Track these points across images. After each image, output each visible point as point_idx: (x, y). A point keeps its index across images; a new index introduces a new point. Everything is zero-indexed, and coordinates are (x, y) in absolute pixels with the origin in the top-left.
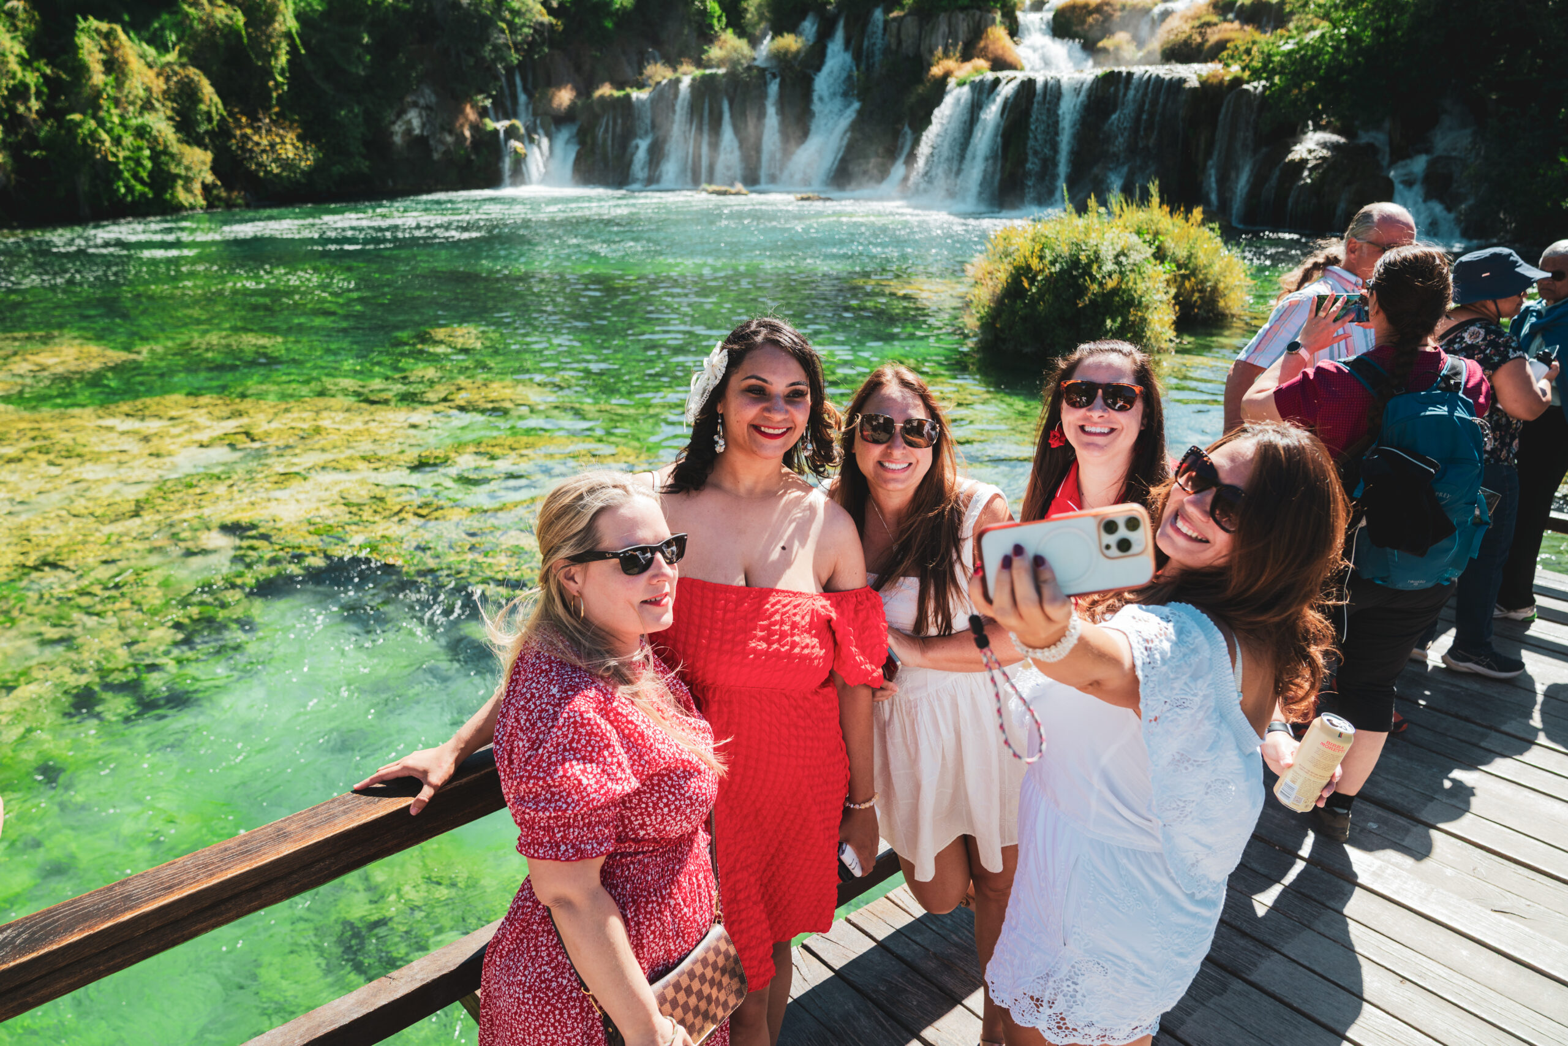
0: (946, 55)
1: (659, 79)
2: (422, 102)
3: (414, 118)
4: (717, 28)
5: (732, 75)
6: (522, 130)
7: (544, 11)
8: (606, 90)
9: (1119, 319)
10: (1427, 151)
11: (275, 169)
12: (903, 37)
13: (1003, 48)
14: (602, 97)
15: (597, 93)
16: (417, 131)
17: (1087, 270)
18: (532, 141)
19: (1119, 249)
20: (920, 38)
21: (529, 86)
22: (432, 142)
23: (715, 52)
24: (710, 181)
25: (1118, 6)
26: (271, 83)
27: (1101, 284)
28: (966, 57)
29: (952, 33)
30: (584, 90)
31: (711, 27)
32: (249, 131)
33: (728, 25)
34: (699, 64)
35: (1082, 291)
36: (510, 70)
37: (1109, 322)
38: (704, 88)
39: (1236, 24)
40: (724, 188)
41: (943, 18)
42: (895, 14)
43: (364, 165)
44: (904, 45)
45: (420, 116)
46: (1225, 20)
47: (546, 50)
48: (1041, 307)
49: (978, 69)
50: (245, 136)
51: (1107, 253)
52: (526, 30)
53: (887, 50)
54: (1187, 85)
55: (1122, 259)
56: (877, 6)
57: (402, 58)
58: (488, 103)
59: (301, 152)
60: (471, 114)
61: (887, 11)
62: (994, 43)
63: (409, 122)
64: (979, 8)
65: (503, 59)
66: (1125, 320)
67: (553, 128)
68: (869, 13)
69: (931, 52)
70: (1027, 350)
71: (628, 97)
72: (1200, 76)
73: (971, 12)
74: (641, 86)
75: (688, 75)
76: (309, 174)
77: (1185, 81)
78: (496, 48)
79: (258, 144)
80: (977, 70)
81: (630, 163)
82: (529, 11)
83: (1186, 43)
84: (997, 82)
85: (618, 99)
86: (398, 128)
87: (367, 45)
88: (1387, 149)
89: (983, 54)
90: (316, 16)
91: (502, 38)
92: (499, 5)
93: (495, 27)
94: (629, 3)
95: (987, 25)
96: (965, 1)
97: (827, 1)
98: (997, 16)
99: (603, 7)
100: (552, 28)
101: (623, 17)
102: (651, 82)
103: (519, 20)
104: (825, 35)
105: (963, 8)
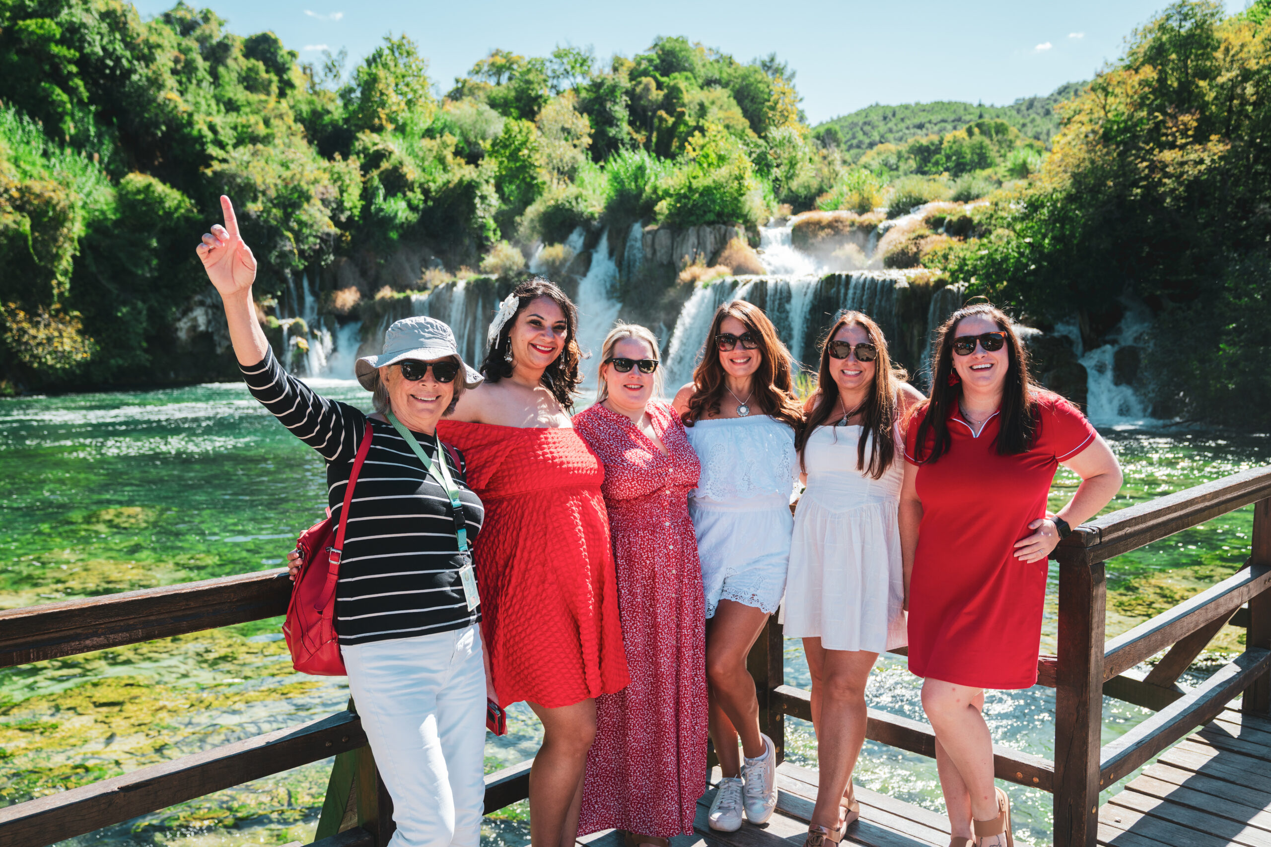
0: (694, 263)
1: (437, 283)
2: (208, 301)
3: (200, 316)
4: (493, 240)
5: (504, 280)
6: (306, 328)
7: (331, 223)
8: (386, 293)
10: (1113, 343)
11: (50, 361)
12: (657, 247)
13: (745, 257)
14: (383, 299)
15: (379, 296)
16: (202, 328)
18: (314, 337)
20: (672, 247)
21: (317, 288)
22: (216, 338)
23: (490, 260)
25: (848, 223)
26: (54, 282)
28: (711, 264)
29: (700, 244)
30: (368, 291)
31: (487, 239)
32: (25, 325)
33: (503, 237)
34: (477, 269)
36: (297, 275)
39: (945, 237)
41: (692, 231)
42: (648, 228)
43: (145, 358)
44: (658, 254)
45: (207, 314)
46: (937, 234)
47: (332, 257)
49: (722, 273)
50: (22, 331)
52: (311, 239)
53: (645, 259)
54: (897, 286)
56: (636, 221)
58: (274, 303)
59: (79, 345)
61: (645, 225)
62: (737, 252)
63: (195, 319)
64: (725, 223)
65: (289, 264)
67: (337, 326)
68: (628, 228)
69: (681, 259)
71: (408, 298)
72: (908, 278)
73: (717, 226)
74: (422, 288)
75: (465, 277)
76: (84, 365)
77: (896, 282)
78: (283, 255)
79: (35, 337)
80: (720, 275)
82: (316, 222)
83: (903, 252)
84: (735, 284)
85: (399, 300)
86: (183, 325)
87: (155, 249)
88: (1080, 340)
89: (727, 261)
90: (109, 224)
91: (289, 245)
92: (287, 217)
93: (282, 236)
94: (413, 217)
95: (731, 237)
96: (711, 217)
97: (592, 216)
98: (740, 230)
99: (387, 221)
100: (338, 239)
101: (407, 230)
102: (429, 285)
103: (306, 231)
104: (591, 244)
105: (710, 223)
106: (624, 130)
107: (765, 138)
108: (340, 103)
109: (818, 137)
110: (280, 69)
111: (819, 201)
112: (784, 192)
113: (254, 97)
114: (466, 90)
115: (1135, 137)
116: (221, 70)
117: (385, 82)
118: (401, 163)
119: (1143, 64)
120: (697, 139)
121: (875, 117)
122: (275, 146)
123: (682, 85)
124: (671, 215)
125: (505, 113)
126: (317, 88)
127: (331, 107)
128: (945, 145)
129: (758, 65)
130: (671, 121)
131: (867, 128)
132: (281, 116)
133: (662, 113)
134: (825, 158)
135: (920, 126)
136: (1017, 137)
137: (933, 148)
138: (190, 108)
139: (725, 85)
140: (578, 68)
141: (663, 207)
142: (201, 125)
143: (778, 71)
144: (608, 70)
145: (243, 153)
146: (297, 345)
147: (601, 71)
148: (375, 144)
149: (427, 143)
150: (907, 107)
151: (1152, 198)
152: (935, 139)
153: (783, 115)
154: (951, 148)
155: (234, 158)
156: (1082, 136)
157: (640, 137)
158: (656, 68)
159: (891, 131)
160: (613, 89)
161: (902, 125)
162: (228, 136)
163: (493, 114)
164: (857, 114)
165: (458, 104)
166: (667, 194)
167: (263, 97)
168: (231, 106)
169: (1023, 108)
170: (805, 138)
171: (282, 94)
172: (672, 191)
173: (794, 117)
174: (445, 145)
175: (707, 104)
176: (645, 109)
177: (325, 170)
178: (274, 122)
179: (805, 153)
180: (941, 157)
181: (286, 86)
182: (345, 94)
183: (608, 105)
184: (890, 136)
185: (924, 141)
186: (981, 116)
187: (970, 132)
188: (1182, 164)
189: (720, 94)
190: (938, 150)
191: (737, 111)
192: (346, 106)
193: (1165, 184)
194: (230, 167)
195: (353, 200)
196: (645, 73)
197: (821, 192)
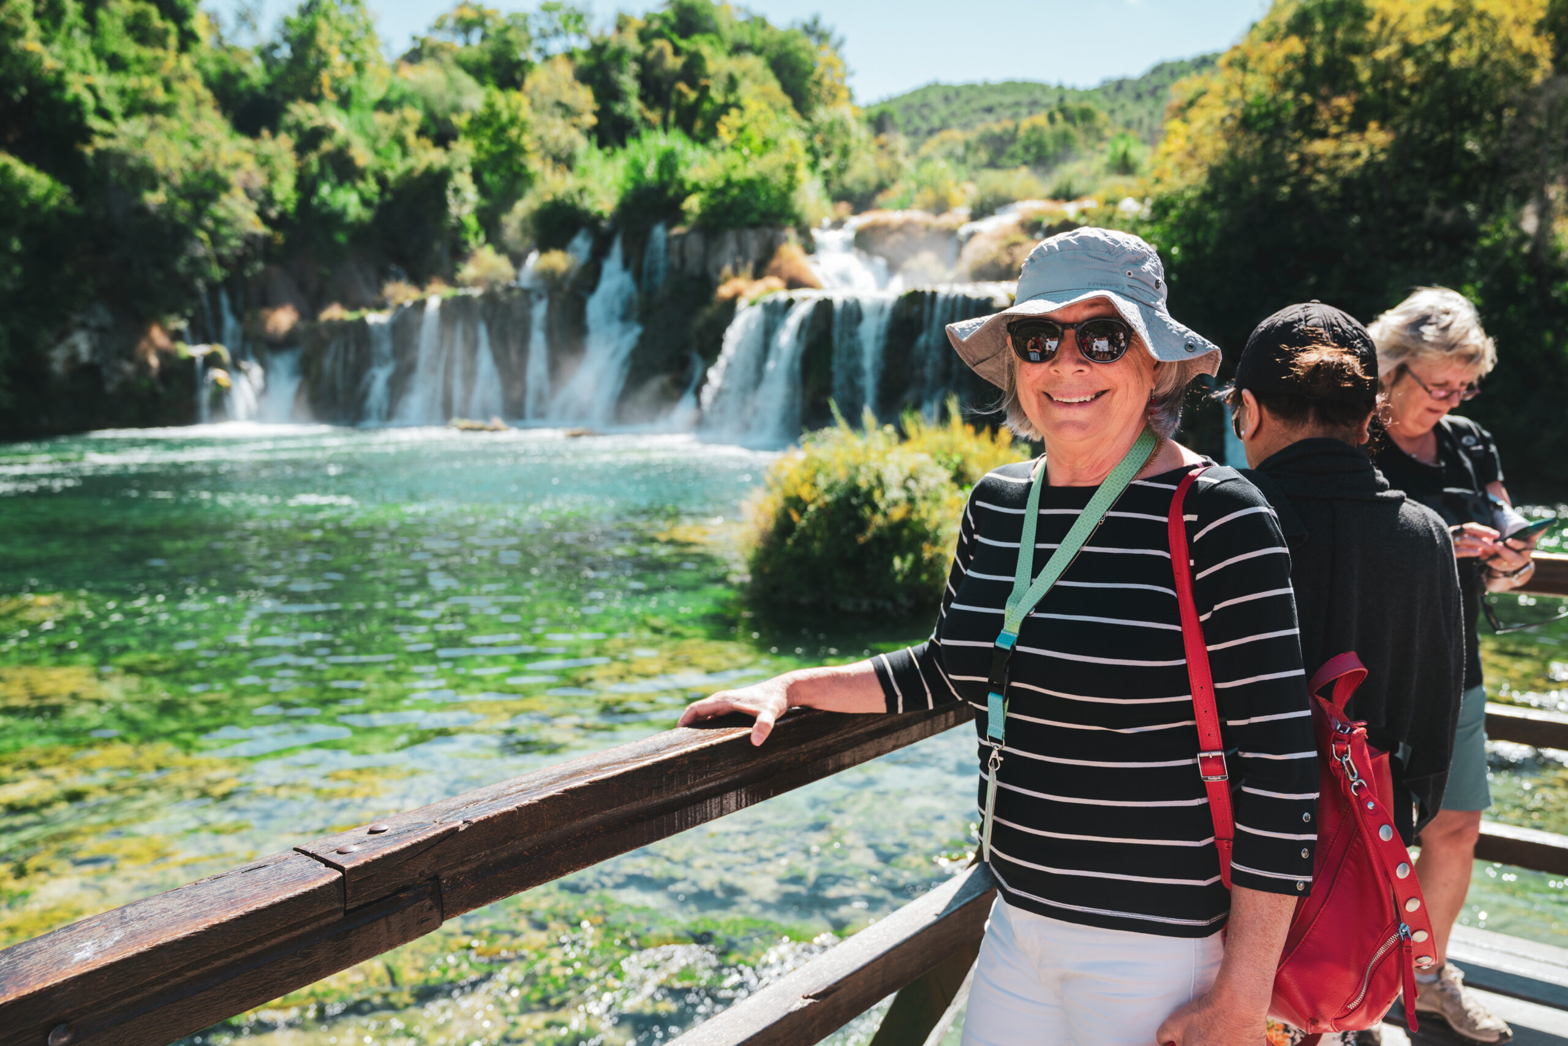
0: (736, 273)
1: (401, 300)
2: (93, 322)
3: (82, 344)
4: (474, 245)
5: (490, 297)
6: (226, 357)
7: (258, 220)
8: (334, 313)
9: (910, 557)
12: (687, 256)
13: (798, 266)
14: (330, 322)
15: (324, 317)
16: (85, 358)
17: (868, 499)
19: (906, 472)
20: (705, 257)
21: (239, 307)
22: (105, 371)
23: (468, 271)
24: (464, 415)
25: (921, 227)
27: (885, 515)
28: (757, 275)
29: (742, 251)
30: (310, 309)
31: (466, 243)
33: (486, 241)
34: (451, 281)
35: (862, 525)
36: (213, 288)
37: (897, 562)
38: (454, 310)
40: (478, 423)
41: (731, 235)
42: (675, 231)
43: (6, 398)
44: (689, 264)
45: (90, 339)
47: (261, 266)
48: (816, 546)
49: (772, 289)
51: (893, 476)
52: (233, 242)
53: (671, 270)
55: (911, 484)
56: (656, 221)
57: (69, 270)
58: (182, 325)
60: (158, 336)
61: (669, 226)
62: (788, 261)
63: (74, 348)
64: (771, 226)
65: (202, 275)
66: (918, 560)
68: (649, 230)
69: (719, 270)
70: (804, 600)
71: (362, 322)
73: (762, 230)
74: (381, 307)
75: (436, 296)
78: (194, 262)
80: (770, 290)
81: (365, 395)
82: (238, 219)
83: (994, 263)
84: (790, 303)
86: (58, 356)
87: (17, 253)
89: (777, 273)
91: (201, 250)
92: (199, 212)
93: (192, 237)
94: (366, 215)
95: (780, 243)
96: (754, 217)
97: (600, 216)
98: (791, 233)
99: (334, 219)
100: (267, 240)
101: (358, 231)
102: (392, 303)
103: (224, 231)
104: (599, 253)
105: (754, 226)
106: (633, 107)
107: (809, 119)
108: (258, 62)
109: (870, 120)
110: (179, 16)
111: (880, 199)
112: (835, 187)
113: (147, 53)
114: (425, 51)
115: (1279, 125)
116: (101, 14)
117: (325, 36)
118: (348, 144)
119: (1286, 36)
120: (733, 119)
121: (934, 98)
122: (180, 119)
123: (706, 50)
124: (703, 216)
125: (482, 83)
126: (227, 43)
127: (247, 68)
128: (1021, 133)
129: (798, 28)
130: (692, 96)
131: (925, 111)
132: (183, 78)
133: (682, 87)
134: (882, 147)
135: (989, 110)
136: (1106, 125)
137: (1006, 137)
138: (60, 65)
139: (759, 52)
140: (571, 25)
141: (693, 204)
142: (75, 87)
143: (822, 37)
144: (610, 31)
145: (137, 126)
146: (215, 383)
147: (602, 32)
148: (310, 118)
149: (380, 118)
150: (972, 87)
151: (1301, 198)
152: (1009, 125)
153: (830, 93)
154: (1028, 138)
155: (124, 134)
156: (1217, 122)
157: (654, 116)
158: (673, 28)
159: (953, 115)
160: (620, 53)
161: (967, 109)
162: (112, 103)
163: (468, 81)
164: (914, 93)
165: (417, 68)
166: (696, 188)
167: (160, 52)
168: (116, 64)
169: (1111, 90)
170: (858, 119)
171: (183, 48)
172: (703, 184)
173: (843, 94)
174: (404, 122)
175: (737, 75)
176: (658, 81)
177: (248, 151)
178: (177, 86)
179: (859, 141)
180: (1017, 148)
181: (188, 39)
182: (266, 53)
183: (614, 74)
184: (953, 122)
185: (997, 129)
186: (1061, 100)
187: (1051, 119)
188: (1337, 157)
189: (754, 64)
190: (1013, 138)
191: (774, 86)
192: (268, 68)
193: (1317, 182)
194: (120, 144)
195: (285, 190)
196: (659, 34)
197: (881, 187)
